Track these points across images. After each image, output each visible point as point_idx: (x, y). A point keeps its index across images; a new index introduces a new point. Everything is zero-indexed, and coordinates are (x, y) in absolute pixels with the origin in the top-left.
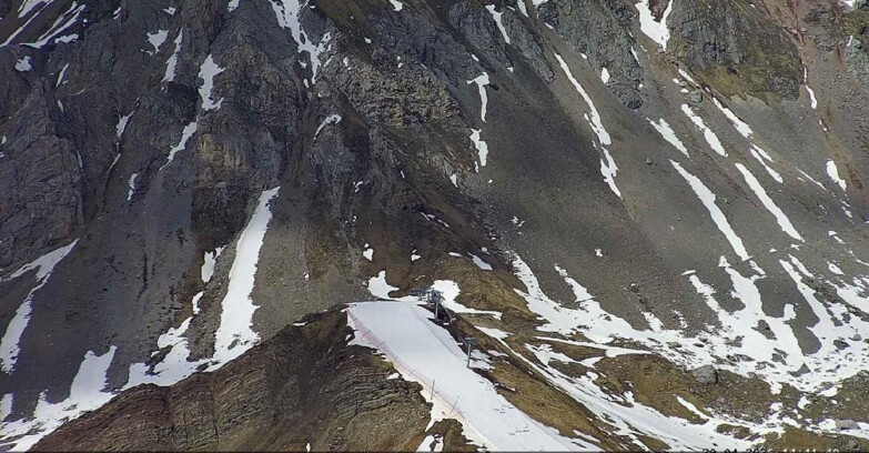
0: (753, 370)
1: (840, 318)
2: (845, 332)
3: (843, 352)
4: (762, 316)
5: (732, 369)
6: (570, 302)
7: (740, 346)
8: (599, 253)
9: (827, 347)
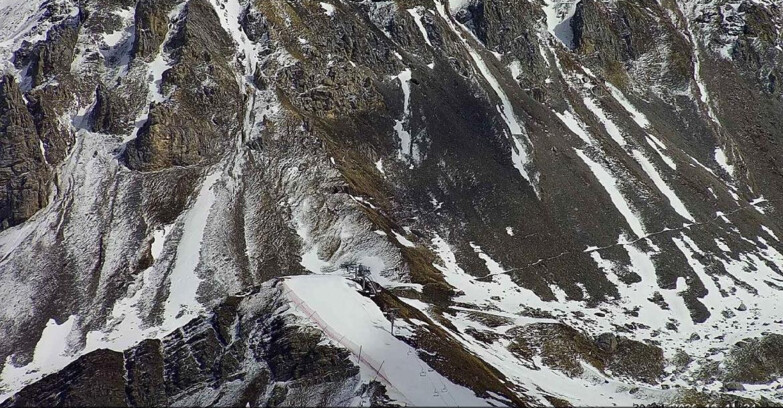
0: (649, 337)
1: (727, 290)
2: (731, 303)
3: (730, 321)
4: (657, 288)
5: (629, 336)
6: (484, 275)
7: (636, 315)
8: (510, 231)
9: (715, 316)
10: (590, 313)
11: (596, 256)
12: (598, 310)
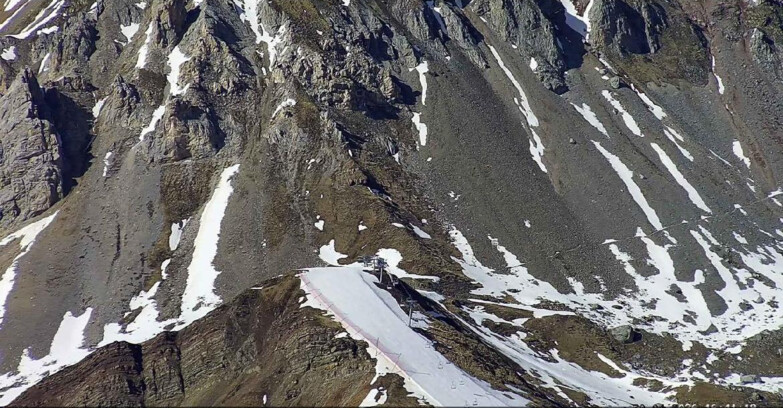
0: (666, 329)
1: (745, 282)
2: (749, 295)
3: (748, 313)
4: (674, 280)
5: (647, 329)
6: (503, 269)
7: (654, 308)
8: (527, 224)
9: (733, 308)
10: (608, 305)
11: (614, 249)
12: (615, 303)
